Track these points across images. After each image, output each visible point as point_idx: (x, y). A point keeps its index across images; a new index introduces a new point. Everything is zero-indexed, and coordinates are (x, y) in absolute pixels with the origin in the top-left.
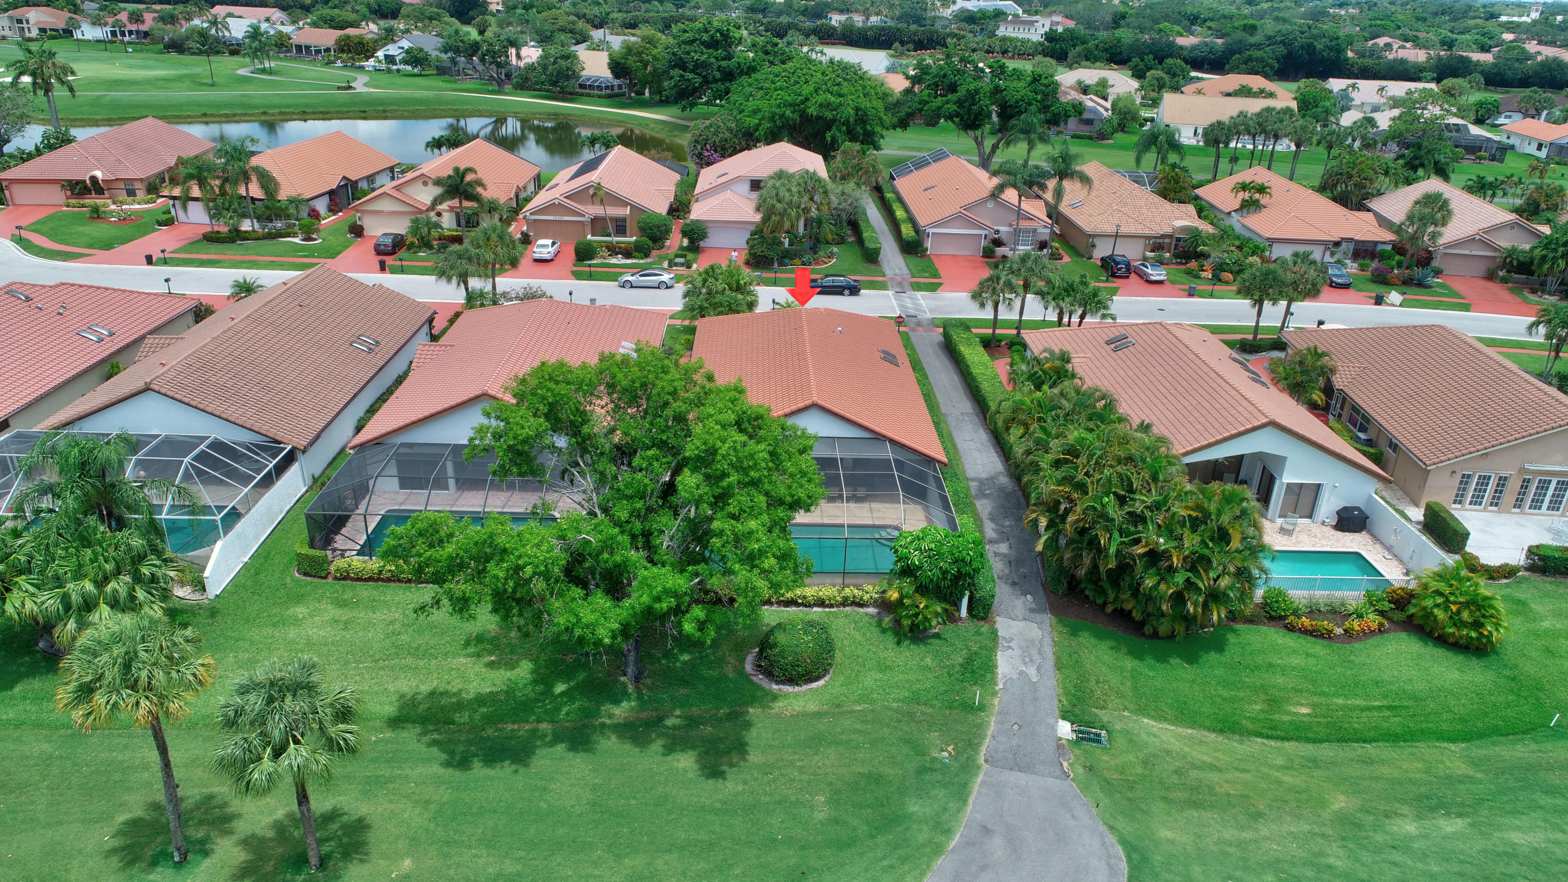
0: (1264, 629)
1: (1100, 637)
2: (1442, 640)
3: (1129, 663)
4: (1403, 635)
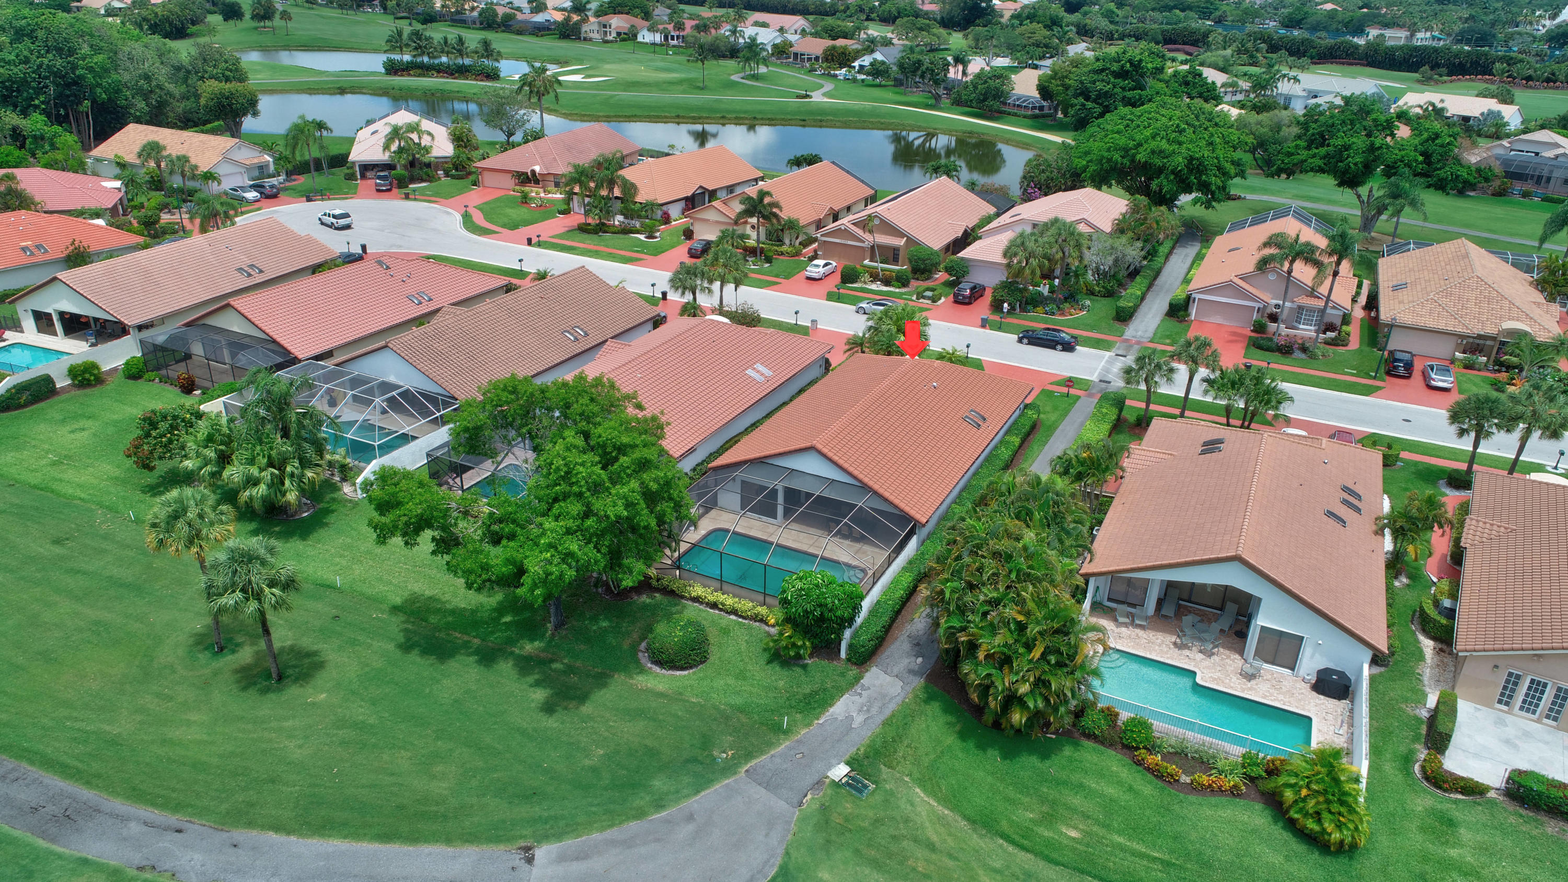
0: (1112, 752)
1: (946, 710)
2: (1292, 825)
4: (1259, 806)
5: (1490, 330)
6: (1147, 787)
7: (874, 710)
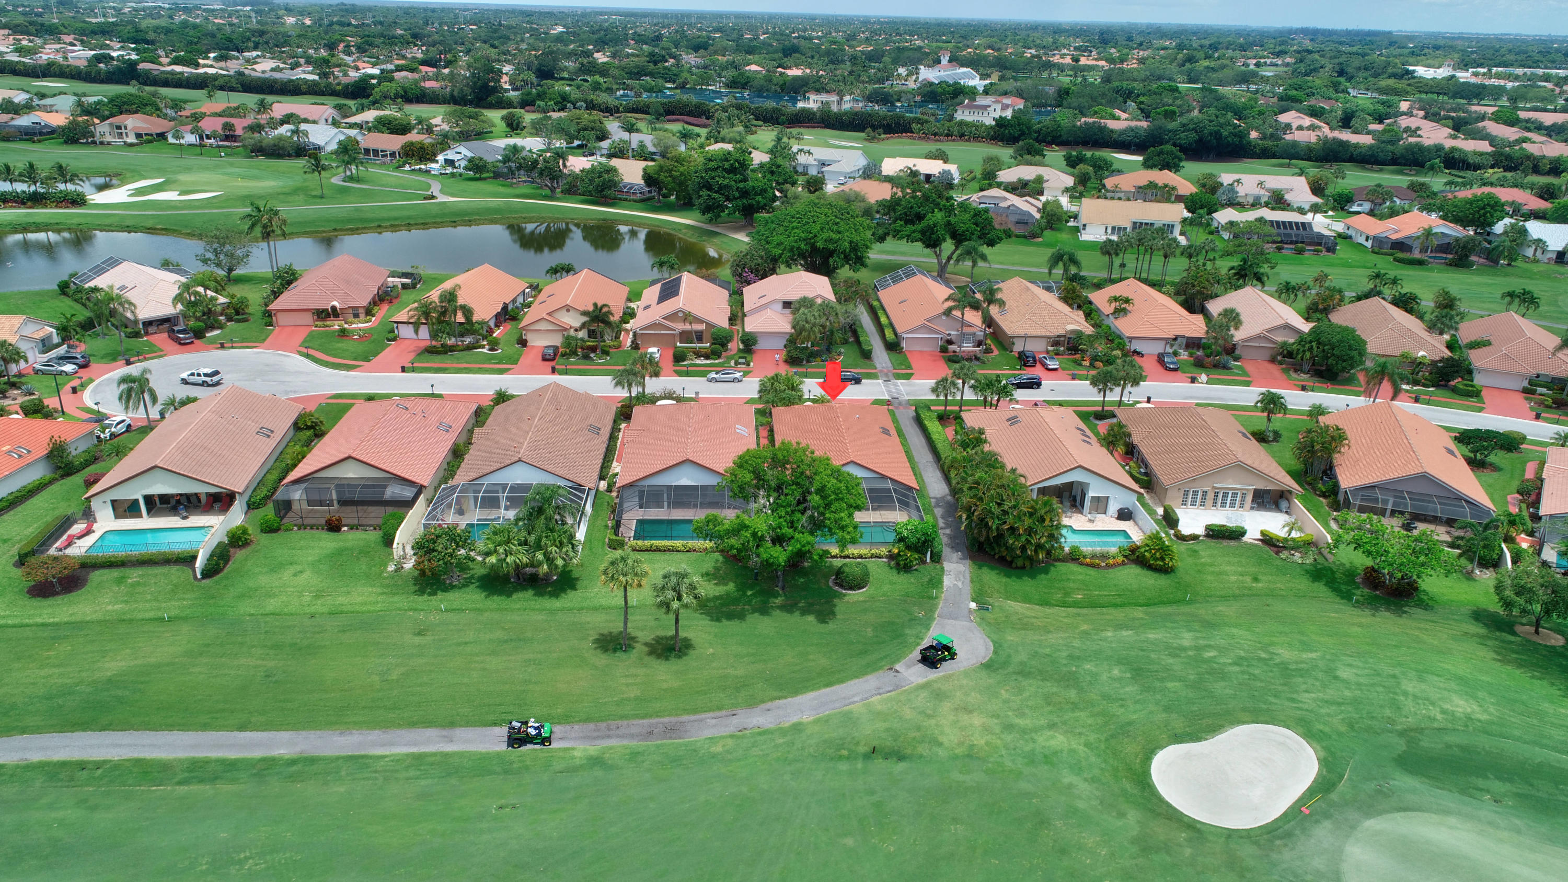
0: (1069, 564)
1: (992, 569)
2: (1151, 568)
3: (1004, 580)
4: (1134, 566)
5: (1062, 332)
6: (1092, 572)
7: (962, 578)
